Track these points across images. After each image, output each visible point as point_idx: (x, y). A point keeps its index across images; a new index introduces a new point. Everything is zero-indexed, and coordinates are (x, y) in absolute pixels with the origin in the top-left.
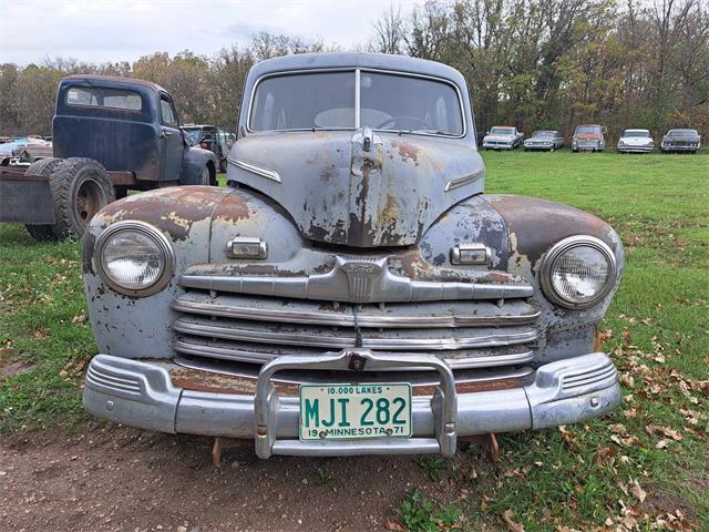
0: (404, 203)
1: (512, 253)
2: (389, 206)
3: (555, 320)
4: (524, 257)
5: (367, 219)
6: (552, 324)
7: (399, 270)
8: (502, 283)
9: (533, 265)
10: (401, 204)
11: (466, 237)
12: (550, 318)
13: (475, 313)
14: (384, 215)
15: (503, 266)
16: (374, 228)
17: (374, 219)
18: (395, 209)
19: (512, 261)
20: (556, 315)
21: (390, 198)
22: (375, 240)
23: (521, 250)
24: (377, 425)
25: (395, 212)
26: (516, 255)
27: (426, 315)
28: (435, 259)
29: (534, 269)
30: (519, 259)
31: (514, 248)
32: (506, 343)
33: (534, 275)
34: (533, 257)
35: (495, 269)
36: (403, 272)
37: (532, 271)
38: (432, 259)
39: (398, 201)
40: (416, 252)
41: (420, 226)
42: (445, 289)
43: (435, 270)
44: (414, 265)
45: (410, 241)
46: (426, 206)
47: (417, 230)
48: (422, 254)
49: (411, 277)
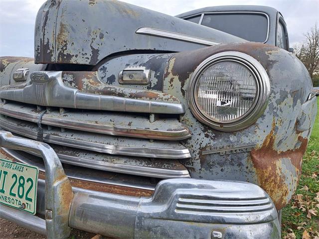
0: (73, 30)
1: (168, 74)
2: (61, 31)
3: (206, 141)
4: (176, 78)
5: (46, 41)
6: (204, 145)
7: (71, 83)
8: (151, 99)
9: (183, 85)
10: (70, 30)
11: (136, 63)
12: (201, 139)
13: (129, 124)
14: (59, 38)
15: (159, 87)
16: (51, 48)
17: (51, 42)
18: (66, 34)
19: (166, 82)
20: (207, 136)
21: (62, 25)
22: (53, 58)
23: (175, 72)
24: (17, 197)
25: (66, 36)
26: (171, 76)
27: (91, 122)
28: (108, 79)
29: (184, 88)
30: (172, 80)
31: (170, 70)
32: (155, 156)
33: (184, 94)
34: (183, 77)
35: (154, 88)
36: (73, 84)
37: (182, 91)
38: (105, 79)
39: (68, 27)
40: (93, 73)
41: (95, 52)
42: (102, 100)
43: (102, 86)
44: (85, 80)
45: (81, 61)
46: (102, 37)
47: (89, 53)
48: (98, 74)
49: (80, 89)
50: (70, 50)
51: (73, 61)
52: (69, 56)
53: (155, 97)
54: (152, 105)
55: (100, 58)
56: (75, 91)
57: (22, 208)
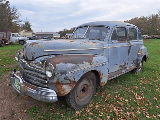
7: (28, 64)
17: (25, 55)
24: (18, 87)
25: (27, 54)
26: (44, 65)
39: (27, 52)
40: (33, 61)
41: (33, 57)
42: (33, 68)
43: (34, 65)
44: (31, 63)
45: (30, 59)
46: (34, 54)
47: (32, 58)
48: (34, 62)
49: (30, 65)
50: (28, 57)
51: (28, 59)
52: (28, 58)
53: (41, 70)
54: (40, 71)
55: (34, 58)
56: (29, 66)
57: (18, 89)
